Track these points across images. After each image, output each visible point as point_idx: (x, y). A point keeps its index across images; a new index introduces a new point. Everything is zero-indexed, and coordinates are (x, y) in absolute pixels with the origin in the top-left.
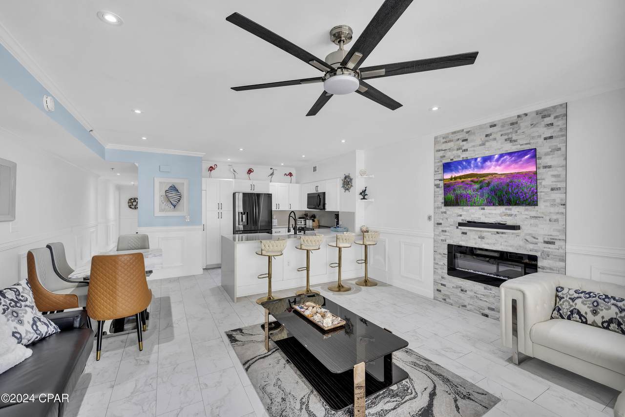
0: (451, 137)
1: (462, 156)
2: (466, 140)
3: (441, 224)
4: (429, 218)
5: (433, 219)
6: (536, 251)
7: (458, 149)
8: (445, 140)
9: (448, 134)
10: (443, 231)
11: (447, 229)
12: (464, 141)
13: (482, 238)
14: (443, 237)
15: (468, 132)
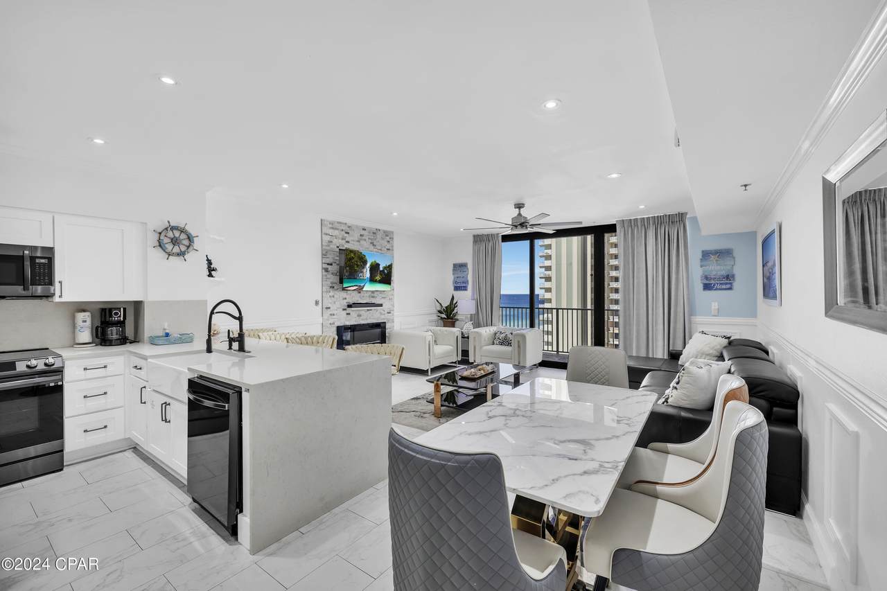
0: (336, 225)
1: (346, 246)
2: (348, 233)
3: (329, 308)
4: (317, 303)
5: (320, 304)
6: (384, 319)
7: (342, 239)
8: (331, 226)
9: (335, 222)
10: (331, 315)
11: (335, 312)
12: (346, 233)
13: (359, 316)
14: (331, 321)
15: (349, 227)
